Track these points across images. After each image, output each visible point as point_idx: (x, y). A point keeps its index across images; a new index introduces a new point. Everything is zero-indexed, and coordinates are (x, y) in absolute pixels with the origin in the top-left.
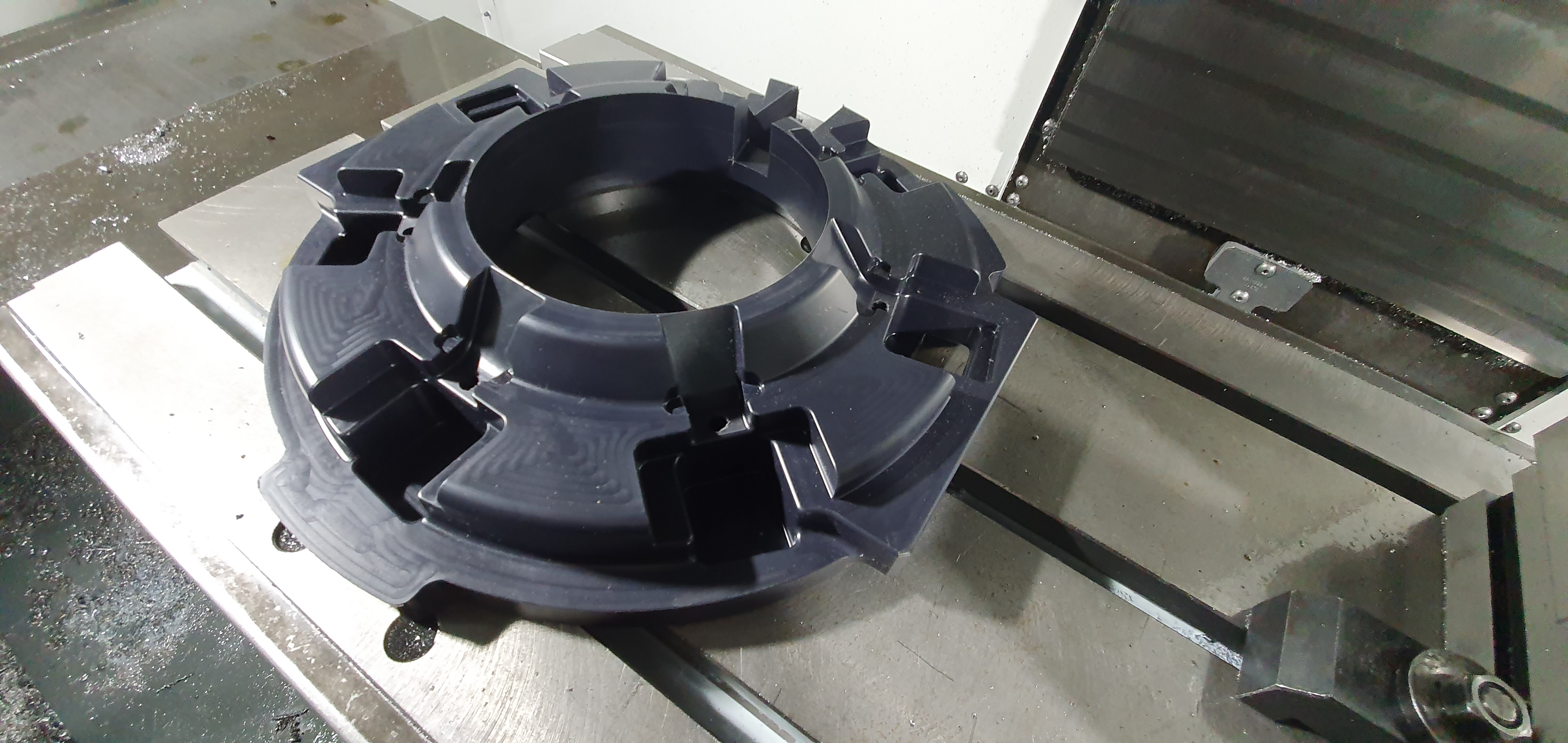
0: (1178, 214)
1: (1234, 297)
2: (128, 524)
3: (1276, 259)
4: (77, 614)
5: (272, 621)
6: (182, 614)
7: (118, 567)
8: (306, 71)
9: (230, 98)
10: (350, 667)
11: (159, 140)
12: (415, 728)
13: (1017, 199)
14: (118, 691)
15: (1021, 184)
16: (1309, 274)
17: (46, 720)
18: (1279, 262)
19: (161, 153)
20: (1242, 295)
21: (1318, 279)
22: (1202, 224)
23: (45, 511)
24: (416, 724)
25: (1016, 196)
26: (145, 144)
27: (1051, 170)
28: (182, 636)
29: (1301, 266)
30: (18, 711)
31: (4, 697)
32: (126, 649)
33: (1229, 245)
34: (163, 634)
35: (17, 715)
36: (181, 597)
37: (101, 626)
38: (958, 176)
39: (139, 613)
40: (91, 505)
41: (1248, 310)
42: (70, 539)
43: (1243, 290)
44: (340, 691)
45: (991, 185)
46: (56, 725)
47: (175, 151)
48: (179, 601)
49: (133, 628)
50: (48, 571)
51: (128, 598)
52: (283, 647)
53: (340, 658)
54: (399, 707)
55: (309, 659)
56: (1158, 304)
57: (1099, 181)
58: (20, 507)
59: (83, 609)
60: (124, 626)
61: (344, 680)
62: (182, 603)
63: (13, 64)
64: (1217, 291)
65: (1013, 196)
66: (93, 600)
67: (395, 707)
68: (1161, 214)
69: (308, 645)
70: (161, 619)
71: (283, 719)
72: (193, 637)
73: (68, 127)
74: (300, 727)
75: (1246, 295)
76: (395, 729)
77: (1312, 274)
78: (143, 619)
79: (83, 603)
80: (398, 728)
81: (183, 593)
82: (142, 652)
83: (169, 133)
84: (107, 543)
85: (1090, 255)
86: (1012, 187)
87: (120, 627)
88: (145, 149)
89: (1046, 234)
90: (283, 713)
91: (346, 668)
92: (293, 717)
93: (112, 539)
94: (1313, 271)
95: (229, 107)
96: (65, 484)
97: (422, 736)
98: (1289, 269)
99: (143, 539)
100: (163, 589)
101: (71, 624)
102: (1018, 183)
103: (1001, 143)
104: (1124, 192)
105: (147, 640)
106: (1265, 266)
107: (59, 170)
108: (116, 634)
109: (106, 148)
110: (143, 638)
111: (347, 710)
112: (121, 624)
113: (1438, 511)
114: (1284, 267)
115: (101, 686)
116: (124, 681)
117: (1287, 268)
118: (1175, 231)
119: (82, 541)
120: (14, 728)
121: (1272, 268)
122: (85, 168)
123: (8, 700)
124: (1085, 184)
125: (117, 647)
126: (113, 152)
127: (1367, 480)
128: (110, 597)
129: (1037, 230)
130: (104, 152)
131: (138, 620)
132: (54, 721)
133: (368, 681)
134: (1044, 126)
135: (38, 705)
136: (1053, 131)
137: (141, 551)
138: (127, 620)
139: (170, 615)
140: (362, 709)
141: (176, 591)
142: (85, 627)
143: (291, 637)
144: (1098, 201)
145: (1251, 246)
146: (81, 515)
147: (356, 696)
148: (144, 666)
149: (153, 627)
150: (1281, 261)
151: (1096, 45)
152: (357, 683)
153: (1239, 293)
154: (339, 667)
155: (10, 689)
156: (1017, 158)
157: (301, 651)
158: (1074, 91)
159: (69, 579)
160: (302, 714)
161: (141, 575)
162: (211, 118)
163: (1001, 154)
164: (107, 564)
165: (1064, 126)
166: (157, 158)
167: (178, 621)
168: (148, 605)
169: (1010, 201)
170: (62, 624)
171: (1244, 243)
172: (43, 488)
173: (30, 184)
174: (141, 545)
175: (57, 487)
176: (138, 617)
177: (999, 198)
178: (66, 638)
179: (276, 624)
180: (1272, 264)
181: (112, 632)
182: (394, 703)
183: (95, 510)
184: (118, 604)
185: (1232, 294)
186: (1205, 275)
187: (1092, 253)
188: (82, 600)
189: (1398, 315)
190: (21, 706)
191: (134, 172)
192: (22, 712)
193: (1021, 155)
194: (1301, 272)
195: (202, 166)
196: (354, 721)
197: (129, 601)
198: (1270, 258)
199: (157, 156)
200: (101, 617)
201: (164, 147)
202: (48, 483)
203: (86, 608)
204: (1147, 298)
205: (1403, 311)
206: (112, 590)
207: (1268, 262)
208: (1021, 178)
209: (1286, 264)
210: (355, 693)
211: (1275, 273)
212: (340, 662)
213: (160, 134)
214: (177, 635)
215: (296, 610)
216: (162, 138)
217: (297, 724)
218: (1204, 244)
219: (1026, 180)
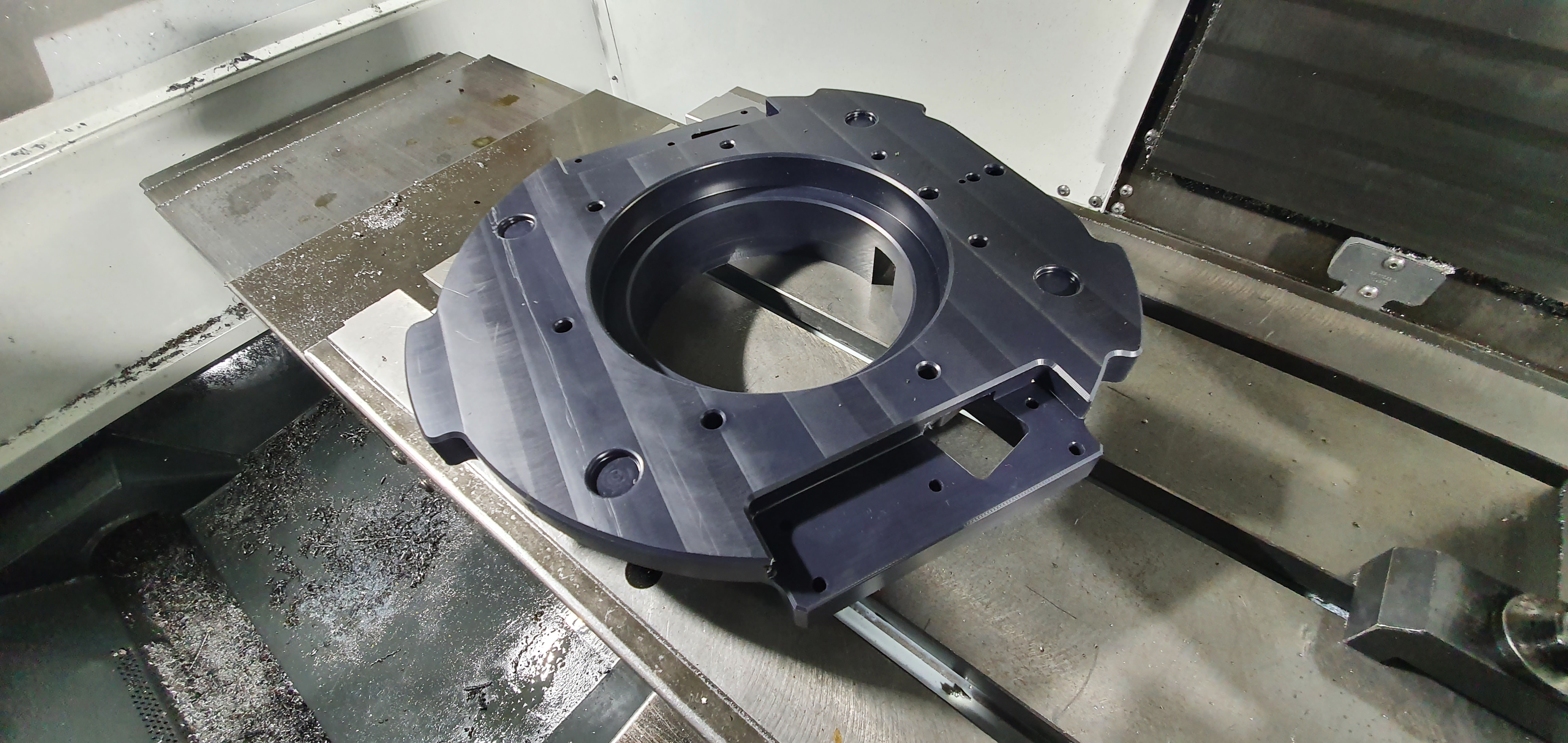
0: (1295, 212)
1: (1362, 293)
2: (345, 525)
3: (1405, 252)
4: (307, 600)
5: (546, 559)
6: (389, 601)
7: (338, 561)
8: (496, 145)
9: (442, 172)
10: (603, 591)
11: (394, 210)
12: (654, 635)
13: (1122, 208)
14: (340, 664)
15: (1125, 194)
16: (1441, 266)
17: (283, 688)
18: (1407, 255)
19: (397, 219)
20: (1371, 290)
21: (1451, 271)
22: (1322, 222)
23: (279, 515)
24: (655, 632)
25: (1121, 205)
26: (384, 213)
27: (1156, 178)
28: (390, 618)
29: (1431, 258)
30: (258, 682)
31: (248, 669)
32: (346, 629)
33: (1353, 241)
34: (374, 616)
35: (258, 685)
36: (389, 585)
37: (326, 610)
38: (1060, 190)
39: (355, 599)
40: (316, 510)
41: (1377, 307)
42: (300, 538)
43: (1372, 285)
44: (599, 608)
45: (1094, 197)
46: (291, 692)
47: (407, 217)
48: (387, 589)
49: (352, 612)
50: (283, 564)
51: (346, 587)
52: (556, 577)
53: (597, 585)
54: (642, 620)
55: (575, 585)
56: (1265, 300)
57: (1208, 186)
58: (261, 511)
59: (311, 595)
60: (343, 609)
61: (601, 600)
62: (389, 591)
63: (273, 154)
64: (1343, 288)
65: (1117, 205)
66: (319, 588)
67: (638, 620)
68: (1277, 213)
69: (573, 575)
70: (373, 604)
71: (472, 689)
72: (398, 619)
73: (322, 202)
74: (486, 697)
75: (1375, 291)
76: (641, 636)
77: (1443, 266)
78: (358, 604)
79: (312, 590)
80: (642, 634)
81: (389, 583)
82: (359, 631)
83: (401, 203)
84: (330, 540)
85: (1193, 257)
86: (1116, 196)
87: (340, 610)
88: (385, 217)
89: (1149, 241)
90: (471, 684)
91: (601, 591)
92: (480, 688)
93: (333, 538)
94: (1444, 262)
95: (443, 180)
96: (294, 492)
97: (660, 641)
98: (1418, 261)
99: (357, 538)
100: (374, 579)
101: (302, 608)
102: (1122, 193)
103: (1102, 155)
104: (1235, 195)
105: (362, 621)
106: (1392, 259)
107: (324, 236)
108: (337, 616)
109: (356, 218)
110: (358, 619)
111: (605, 620)
112: (342, 608)
113: (1557, 484)
114: (1414, 259)
115: (326, 660)
116: (345, 655)
117: (1416, 260)
118: (1293, 230)
119: (310, 539)
120: (255, 696)
121: (1401, 262)
122: (343, 234)
123: (251, 672)
124: (1193, 189)
125: (339, 627)
126: (361, 220)
127: (1480, 456)
128: (332, 585)
129: (1140, 238)
130: (355, 220)
131: (355, 605)
132: (289, 689)
133: (618, 602)
134: (1147, 135)
135: (275, 676)
136: (1156, 140)
137: (355, 548)
138: (346, 605)
139: (379, 601)
140: (615, 621)
141: (384, 580)
142: (313, 611)
143: (560, 570)
144: (1208, 204)
145: (1377, 240)
146: (308, 518)
147: (611, 611)
148: (360, 643)
149: (367, 611)
150: (1410, 254)
151: (1196, 57)
152: (611, 603)
153: (1367, 288)
154: (596, 591)
155: (252, 663)
156: (1119, 168)
157: (568, 579)
158: (1175, 102)
159: (300, 572)
160: (487, 686)
161: (356, 568)
162: (431, 190)
163: (1103, 166)
164: (329, 558)
165: (1166, 135)
166: (395, 223)
167: (386, 605)
168: (362, 593)
169: (1115, 211)
170: (295, 608)
171: (1368, 238)
172: (277, 496)
173: (304, 249)
174: (355, 542)
175: (288, 495)
176: (354, 603)
177: (1102, 209)
178: (298, 619)
179: (549, 560)
180: (1400, 257)
181: (334, 615)
182: (638, 617)
183: (318, 514)
184: (339, 591)
185: (1360, 289)
186: (1329, 272)
187: (1195, 256)
188: (310, 588)
189: (1544, 304)
190: (260, 677)
191: (378, 233)
192: (262, 683)
193: (1123, 165)
194: (1432, 264)
195: (429, 228)
196: (611, 628)
197: (347, 589)
198: (1398, 251)
199: (395, 222)
200: (325, 603)
201: (400, 214)
202: (280, 492)
203: (314, 595)
204: (1253, 294)
205: (1550, 300)
206: (334, 580)
207: (1396, 256)
208: (1125, 187)
209: (1416, 257)
210: (610, 609)
211: (1404, 267)
212: (596, 587)
213: (395, 204)
214: (386, 617)
215: (562, 551)
216: (397, 207)
217: (484, 694)
218: (1325, 241)
219: (1130, 189)
